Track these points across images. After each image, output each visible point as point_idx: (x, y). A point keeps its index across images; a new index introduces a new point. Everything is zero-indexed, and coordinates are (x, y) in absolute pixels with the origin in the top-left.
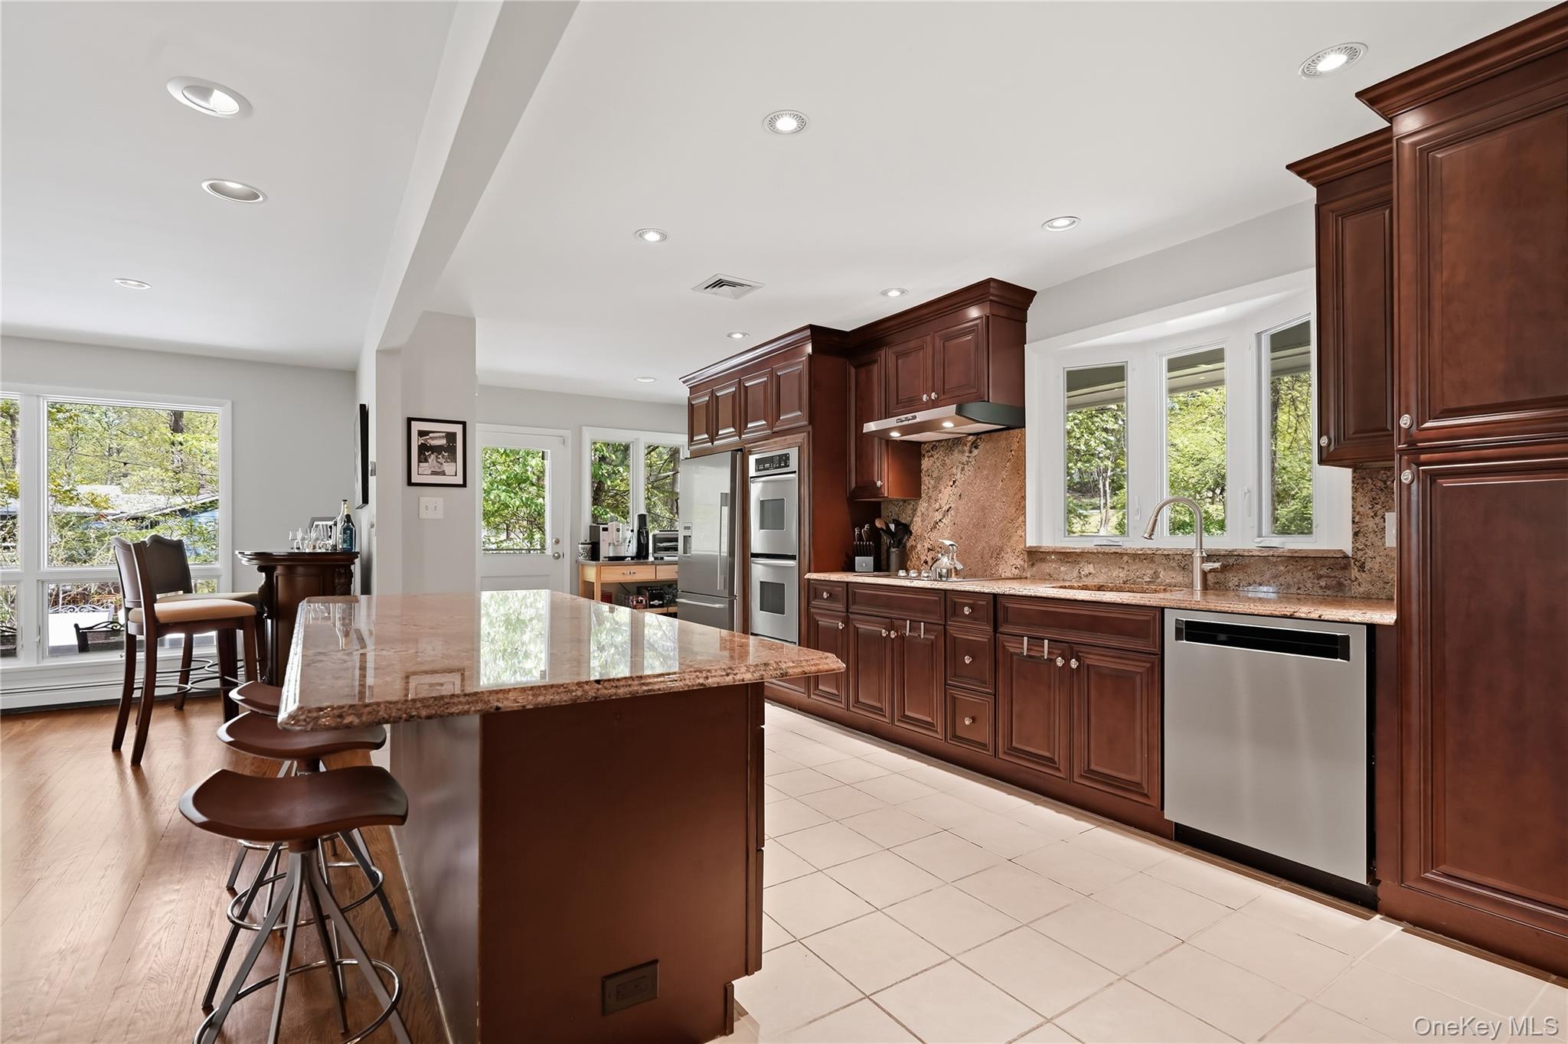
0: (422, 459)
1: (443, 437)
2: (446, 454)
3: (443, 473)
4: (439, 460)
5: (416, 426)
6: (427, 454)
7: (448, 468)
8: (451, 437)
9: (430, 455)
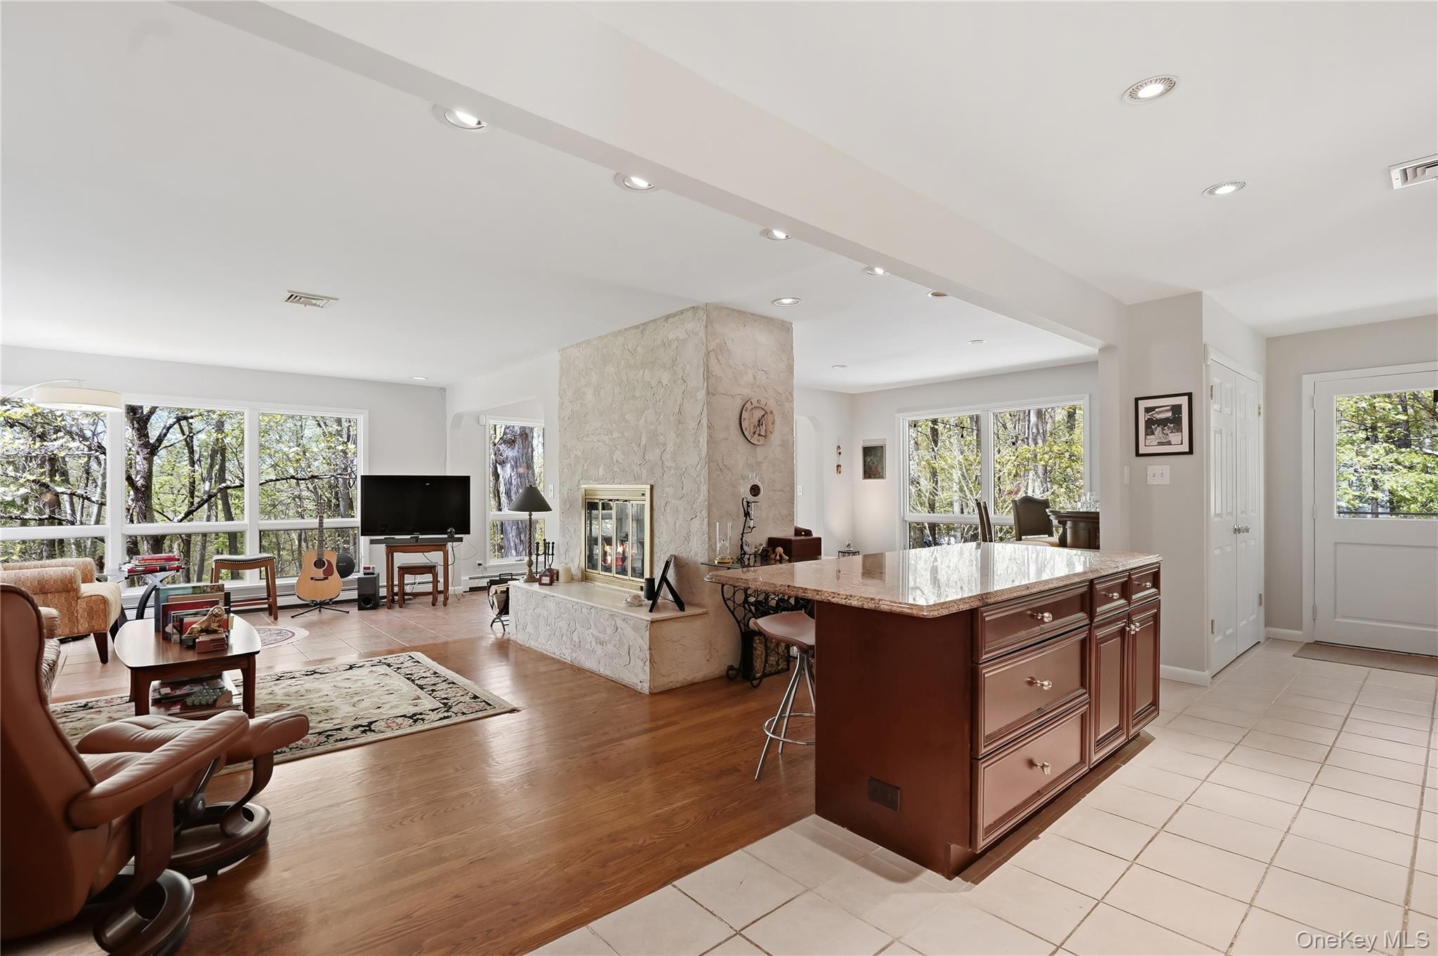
0: (1149, 432)
1: (1168, 411)
2: (1172, 425)
3: (1169, 443)
4: (1165, 432)
5: (1143, 405)
6: (1153, 427)
7: (1174, 438)
8: (1176, 409)
9: (1156, 428)
